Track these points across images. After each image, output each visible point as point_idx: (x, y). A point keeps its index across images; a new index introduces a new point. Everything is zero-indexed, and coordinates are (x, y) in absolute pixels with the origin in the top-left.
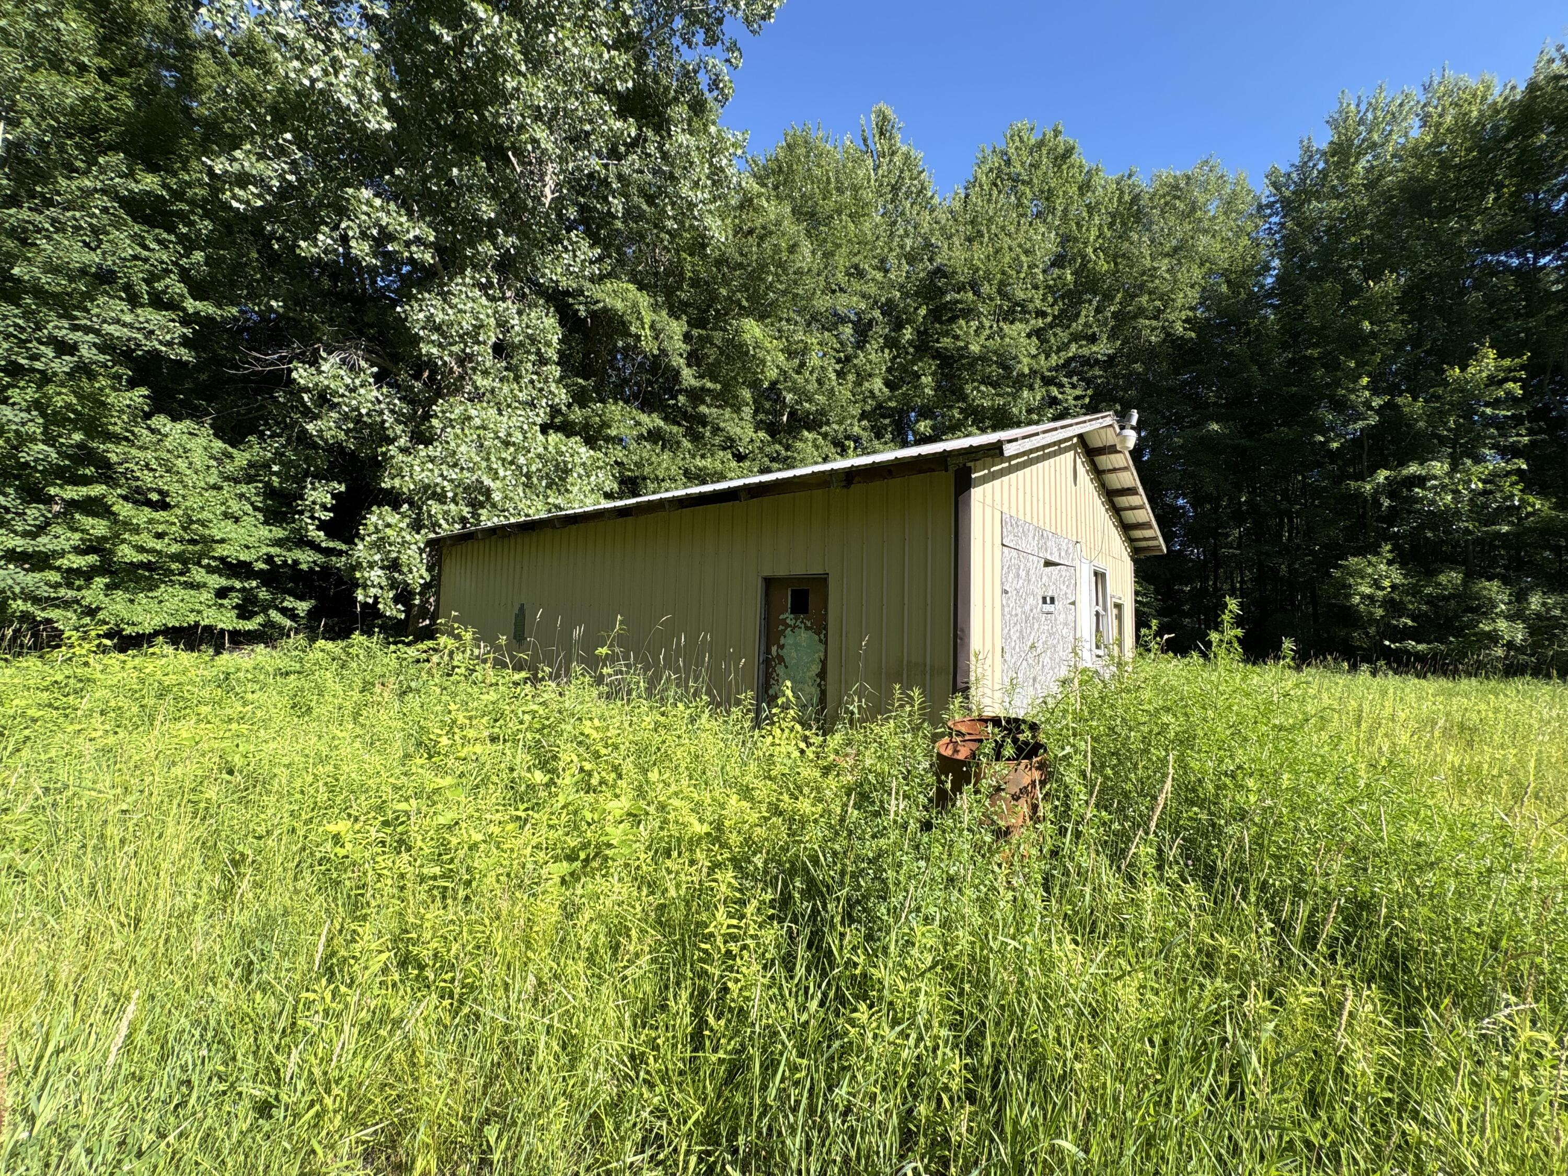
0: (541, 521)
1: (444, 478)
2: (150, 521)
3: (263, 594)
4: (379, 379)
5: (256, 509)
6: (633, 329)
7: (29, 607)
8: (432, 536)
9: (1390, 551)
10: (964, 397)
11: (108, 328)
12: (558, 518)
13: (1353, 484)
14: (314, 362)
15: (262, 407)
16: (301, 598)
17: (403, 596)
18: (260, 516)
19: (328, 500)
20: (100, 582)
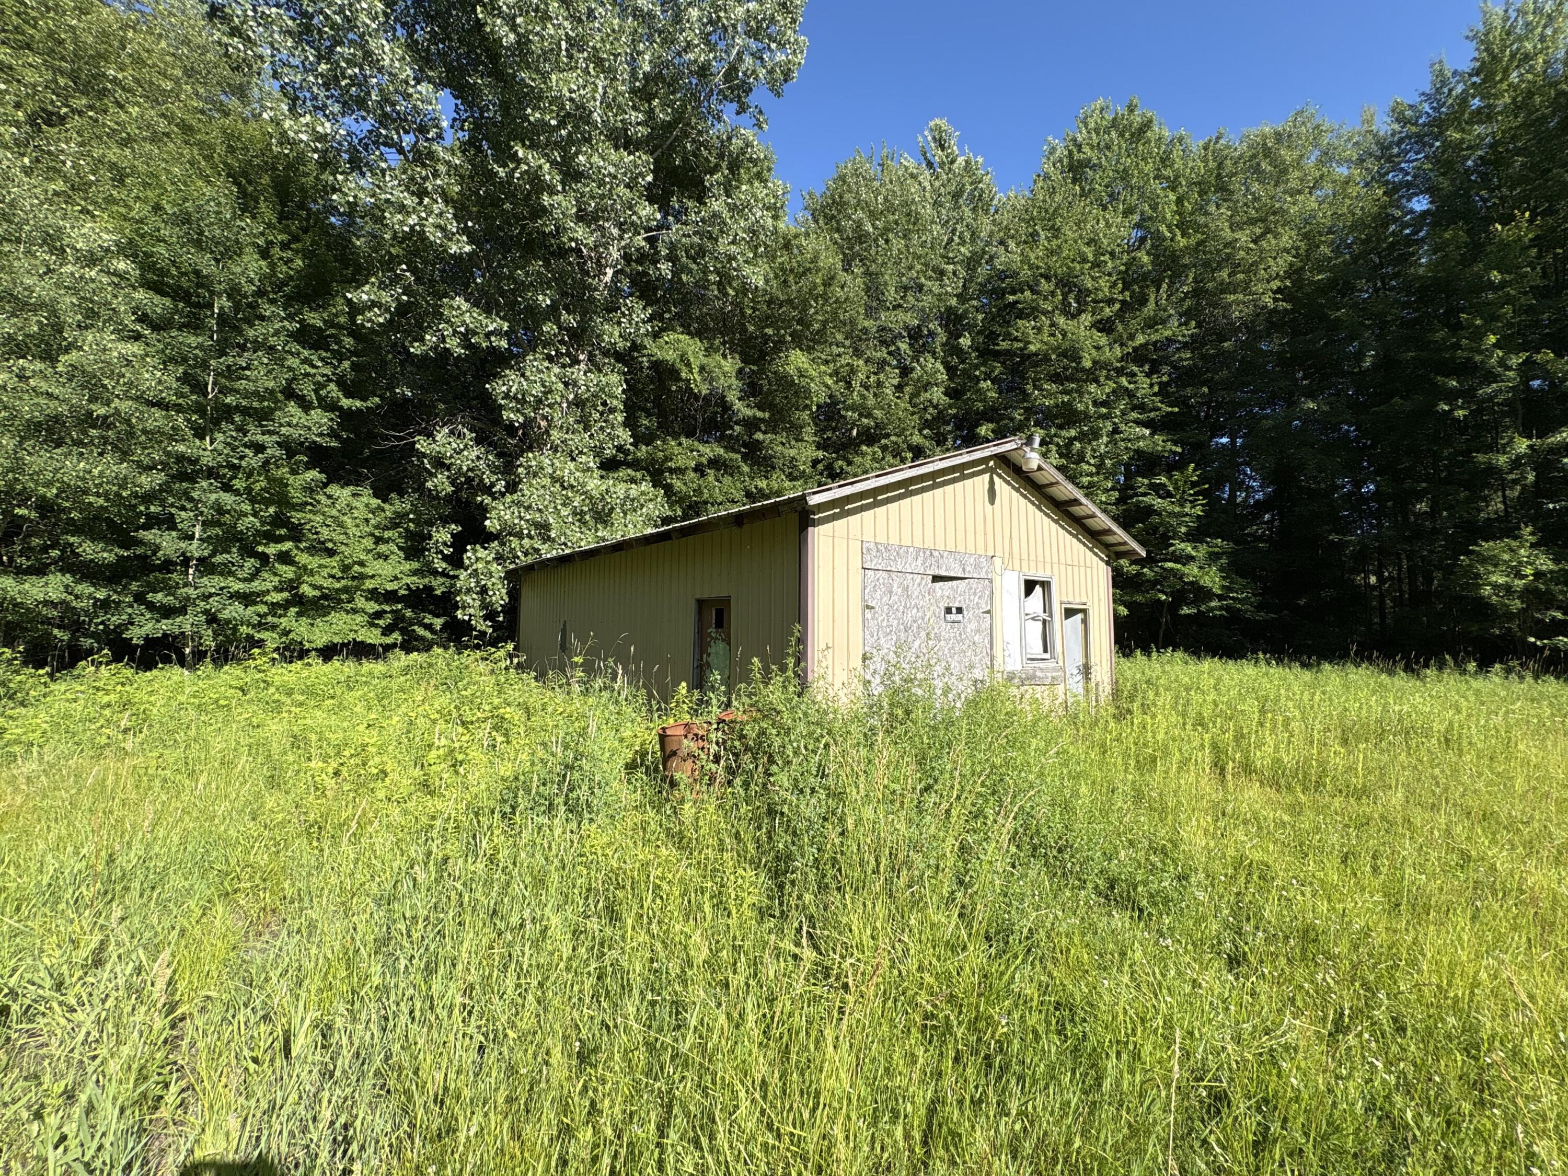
0: (591, 550)
1: (521, 518)
2: (320, 566)
3: (409, 613)
4: (479, 441)
5: (400, 548)
6: (683, 375)
7: (250, 631)
8: (512, 566)
9: (1532, 534)
10: (1026, 396)
11: (284, 430)
12: (606, 547)
13: (1481, 458)
14: (430, 435)
15: (405, 469)
16: (437, 616)
17: (490, 616)
18: (402, 554)
19: (448, 538)
20: (293, 610)
